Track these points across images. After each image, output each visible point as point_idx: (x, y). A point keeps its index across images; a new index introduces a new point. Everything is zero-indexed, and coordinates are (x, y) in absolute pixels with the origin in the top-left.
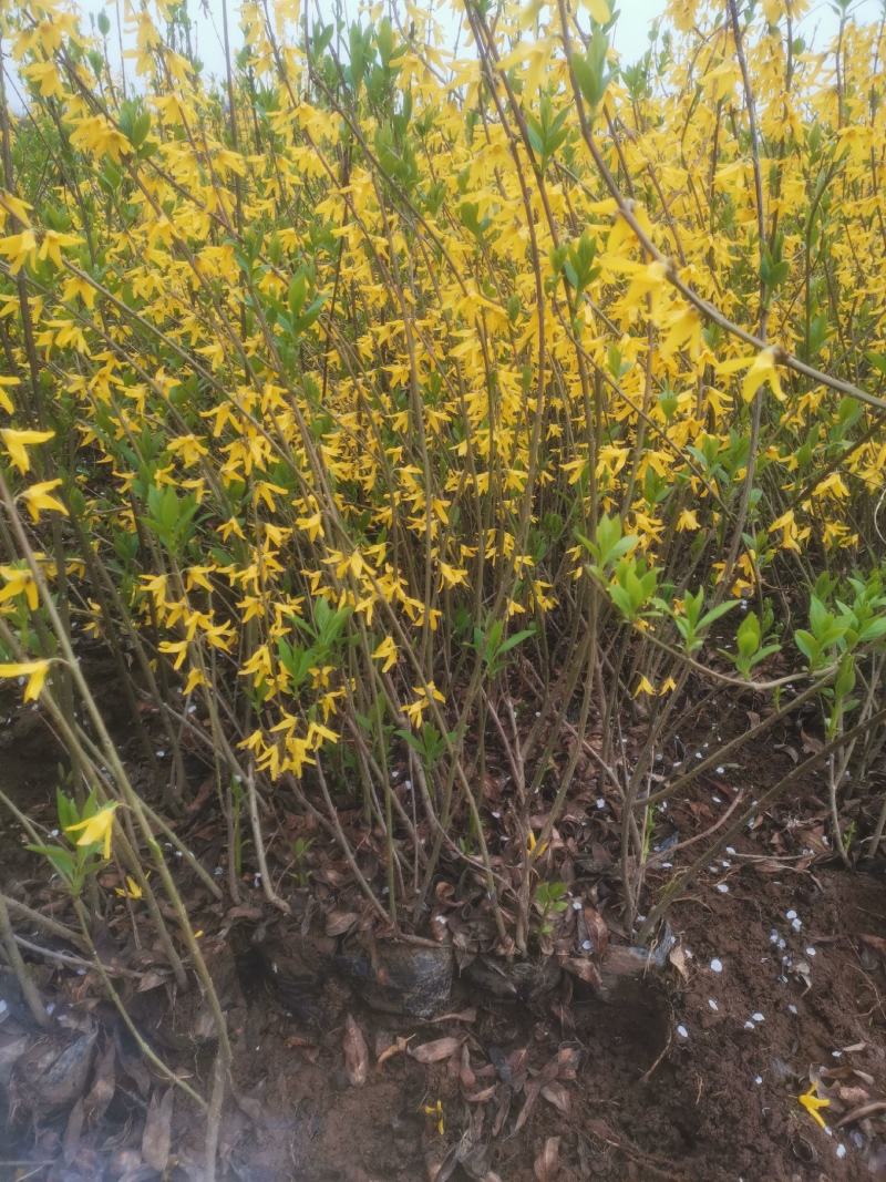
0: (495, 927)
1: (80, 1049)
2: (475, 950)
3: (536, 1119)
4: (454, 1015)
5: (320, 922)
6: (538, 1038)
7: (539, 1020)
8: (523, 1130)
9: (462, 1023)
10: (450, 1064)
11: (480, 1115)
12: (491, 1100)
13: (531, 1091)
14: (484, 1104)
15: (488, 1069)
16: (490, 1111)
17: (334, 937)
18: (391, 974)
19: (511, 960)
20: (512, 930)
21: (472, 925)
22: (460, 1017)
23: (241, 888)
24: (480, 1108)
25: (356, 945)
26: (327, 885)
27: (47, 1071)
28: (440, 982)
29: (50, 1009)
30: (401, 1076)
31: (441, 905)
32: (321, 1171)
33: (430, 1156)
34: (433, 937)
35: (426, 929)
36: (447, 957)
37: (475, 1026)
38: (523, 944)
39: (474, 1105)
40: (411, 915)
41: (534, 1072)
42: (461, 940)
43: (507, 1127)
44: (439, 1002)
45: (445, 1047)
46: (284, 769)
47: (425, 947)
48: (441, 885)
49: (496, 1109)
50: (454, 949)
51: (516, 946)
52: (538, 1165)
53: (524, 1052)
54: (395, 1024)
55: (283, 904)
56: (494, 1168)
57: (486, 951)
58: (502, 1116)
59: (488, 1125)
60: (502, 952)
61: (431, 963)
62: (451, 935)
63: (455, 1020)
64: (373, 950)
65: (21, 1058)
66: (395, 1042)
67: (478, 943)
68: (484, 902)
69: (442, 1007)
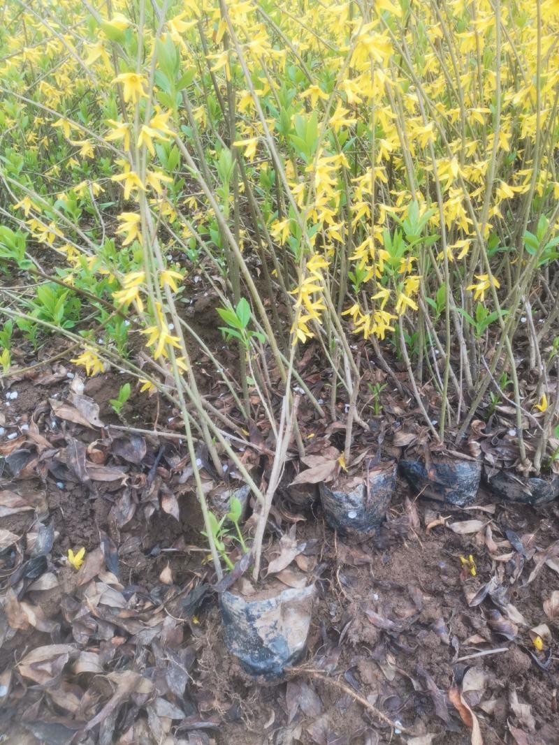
0: (518, 452)
1: (244, 492)
2: (500, 466)
3: (541, 578)
4: (480, 507)
5: (390, 437)
6: (543, 529)
7: (545, 518)
8: (531, 584)
9: (485, 513)
10: (477, 536)
11: (501, 570)
12: (510, 561)
13: (540, 561)
14: (504, 563)
15: (505, 543)
16: (508, 568)
17: (399, 447)
18: (439, 474)
19: (527, 475)
20: (531, 455)
21: (499, 449)
22: (484, 509)
23: (337, 411)
24: (501, 566)
25: (415, 455)
26: (393, 415)
27: (226, 501)
28: (472, 484)
29: (225, 468)
30: (443, 539)
31: (475, 434)
32: (392, 585)
33: (466, 588)
34: (471, 454)
35: (465, 448)
36: (479, 468)
37: (494, 516)
38: (538, 465)
39: (498, 563)
40: (455, 438)
41: (540, 549)
42: (490, 457)
43: (520, 581)
44: (468, 498)
45: (473, 526)
46: (373, 331)
47: (465, 460)
48: (476, 422)
49: (513, 567)
50: (485, 464)
51: (533, 466)
52: (546, 605)
53: (532, 536)
54: (437, 507)
55: (364, 424)
56: (512, 602)
57: (509, 468)
58: (518, 573)
59: (507, 576)
60: (521, 468)
61: (467, 472)
62: (483, 454)
63: (479, 511)
64: (427, 459)
65: (211, 491)
66: (438, 518)
67: (503, 462)
68: (506, 436)
69: (470, 501)
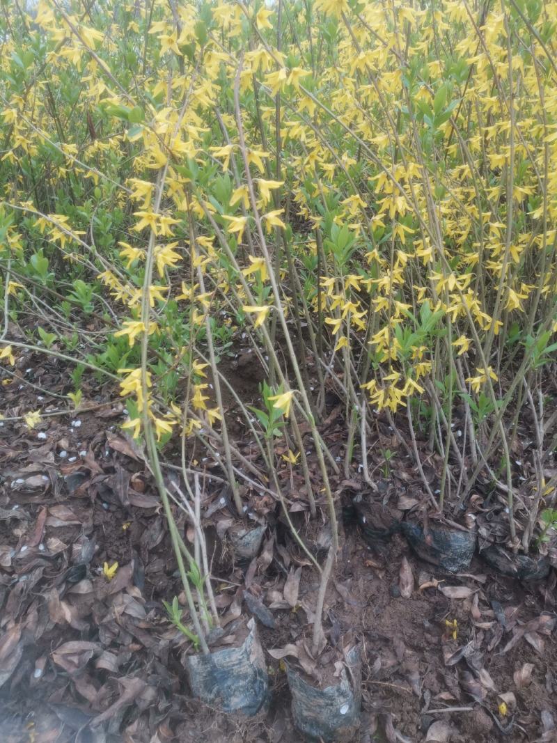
0: (508, 529)
1: (258, 532)
2: (493, 540)
3: (518, 650)
4: (471, 576)
5: (394, 500)
6: (527, 604)
7: (530, 594)
8: (508, 654)
9: (476, 582)
10: (465, 602)
11: (481, 636)
12: (490, 630)
13: (518, 633)
14: (484, 631)
15: (489, 612)
16: (488, 635)
17: (402, 510)
18: (435, 540)
19: (516, 552)
20: (520, 534)
21: (493, 525)
22: (475, 578)
23: (350, 470)
24: (481, 632)
25: (415, 518)
26: (401, 480)
27: (241, 538)
28: (465, 553)
29: (245, 509)
30: (432, 600)
31: (473, 508)
32: (379, 635)
33: (445, 648)
34: (466, 525)
35: (461, 519)
36: (473, 539)
37: (484, 586)
38: (526, 544)
39: (478, 629)
40: (453, 509)
41: (521, 623)
42: (483, 531)
43: (497, 649)
44: (462, 565)
45: (463, 592)
46: (386, 405)
47: (459, 530)
48: (474, 496)
49: (492, 636)
50: (478, 536)
51: (521, 544)
52: (516, 675)
53: (515, 609)
54: (432, 570)
55: (373, 485)
56: (486, 668)
57: (501, 542)
58: (495, 642)
59: (485, 643)
60: (511, 545)
61: (461, 541)
62: (477, 527)
63: (471, 579)
64: (426, 524)
65: (230, 528)
66: (431, 580)
67: (495, 537)
68: (502, 513)
69: (463, 568)
